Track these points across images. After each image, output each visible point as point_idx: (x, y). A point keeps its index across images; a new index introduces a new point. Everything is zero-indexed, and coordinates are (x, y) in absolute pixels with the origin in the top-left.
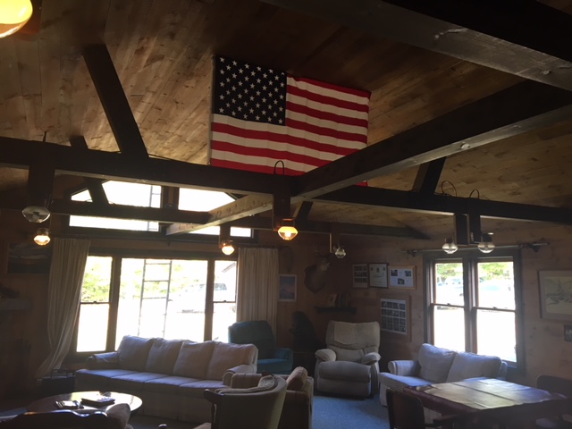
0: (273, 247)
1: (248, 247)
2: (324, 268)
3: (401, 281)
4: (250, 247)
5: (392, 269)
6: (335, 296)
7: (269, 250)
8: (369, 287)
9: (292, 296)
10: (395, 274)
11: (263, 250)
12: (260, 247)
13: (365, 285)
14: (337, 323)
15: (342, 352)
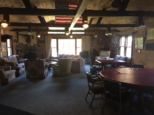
0: (89, 36)
1: (83, 36)
2: (101, 40)
3: (116, 42)
4: (84, 36)
5: (114, 39)
6: (104, 46)
7: (88, 36)
8: (111, 43)
9: (94, 46)
10: (115, 40)
11: (87, 36)
12: (86, 36)
13: (110, 43)
14: (102, 51)
15: (102, 57)
